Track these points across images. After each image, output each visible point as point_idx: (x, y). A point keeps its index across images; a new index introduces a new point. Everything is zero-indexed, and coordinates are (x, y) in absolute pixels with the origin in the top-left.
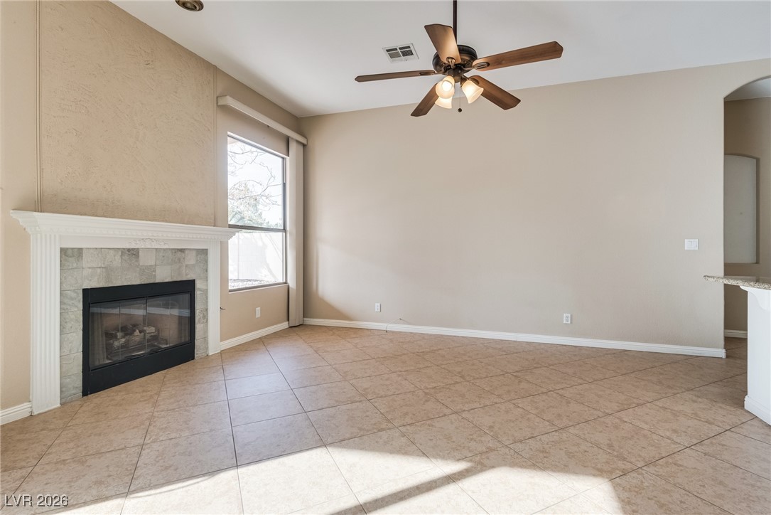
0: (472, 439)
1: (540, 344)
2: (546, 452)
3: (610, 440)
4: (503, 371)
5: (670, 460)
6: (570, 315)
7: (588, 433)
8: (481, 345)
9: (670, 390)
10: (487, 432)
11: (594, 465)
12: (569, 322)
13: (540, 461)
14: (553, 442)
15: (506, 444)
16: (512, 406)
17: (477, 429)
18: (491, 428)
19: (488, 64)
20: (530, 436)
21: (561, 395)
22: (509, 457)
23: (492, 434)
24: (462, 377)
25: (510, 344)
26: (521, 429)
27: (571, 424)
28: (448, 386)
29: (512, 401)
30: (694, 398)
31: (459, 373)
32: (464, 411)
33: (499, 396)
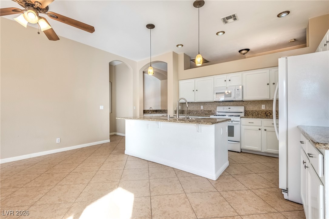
0: (55, 211)
1: (45, 156)
2: (92, 194)
3: (105, 178)
4: (38, 174)
5: (123, 175)
6: (59, 139)
7: (98, 180)
8: (9, 167)
9: (106, 156)
10: (60, 203)
11: (109, 189)
12: (59, 142)
13: (92, 198)
14: (90, 190)
15: (74, 202)
16: (60, 186)
17: (53, 205)
18: (59, 200)
19: (57, 18)
20: (80, 193)
21: (76, 172)
22: (80, 205)
23: (63, 202)
24: (14, 187)
25: (27, 160)
26: (73, 193)
27: (89, 180)
28: (9, 197)
29: (58, 184)
30: (113, 156)
31: (9, 186)
32: (36, 202)
33: (48, 185)
